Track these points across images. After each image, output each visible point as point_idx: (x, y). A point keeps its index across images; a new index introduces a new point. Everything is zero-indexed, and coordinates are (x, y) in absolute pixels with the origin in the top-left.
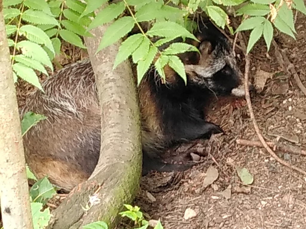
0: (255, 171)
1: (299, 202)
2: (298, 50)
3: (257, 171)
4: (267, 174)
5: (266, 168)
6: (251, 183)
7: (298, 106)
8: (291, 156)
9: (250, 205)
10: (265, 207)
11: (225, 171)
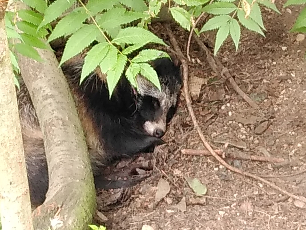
0: (206, 181)
1: (258, 209)
2: (228, 53)
3: (208, 181)
4: (219, 183)
5: (217, 177)
6: (204, 193)
7: (237, 110)
8: (241, 163)
9: (208, 216)
10: (224, 217)
11: (175, 183)
